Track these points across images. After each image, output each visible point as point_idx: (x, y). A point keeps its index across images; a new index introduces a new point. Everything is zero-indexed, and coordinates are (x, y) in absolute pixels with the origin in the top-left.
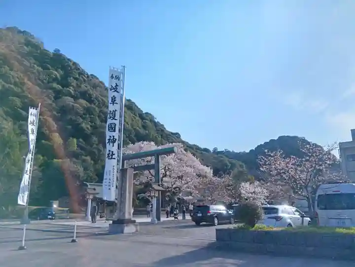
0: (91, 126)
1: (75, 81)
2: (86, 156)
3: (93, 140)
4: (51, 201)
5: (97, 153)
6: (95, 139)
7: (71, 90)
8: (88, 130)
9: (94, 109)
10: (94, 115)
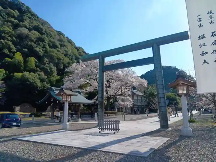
0: (43, 50)
1: (29, 19)
2: (40, 72)
5: (49, 70)
6: (46, 60)
7: (26, 24)
8: (41, 53)
9: (45, 38)
10: (45, 43)
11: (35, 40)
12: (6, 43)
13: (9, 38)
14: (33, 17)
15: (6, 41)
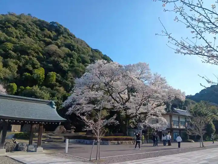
0: (69, 65)
1: (64, 38)
2: (60, 87)
3: (69, 75)
4: (11, 125)
5: (70, 84)
7: (58, 42)
8: (65, 68)
9: (74, 54)
10: (74, 58)
11: (63, 56)
12: (30, 59)
13: (35, 54)
14: (70, 37)
15: (31, 57)
